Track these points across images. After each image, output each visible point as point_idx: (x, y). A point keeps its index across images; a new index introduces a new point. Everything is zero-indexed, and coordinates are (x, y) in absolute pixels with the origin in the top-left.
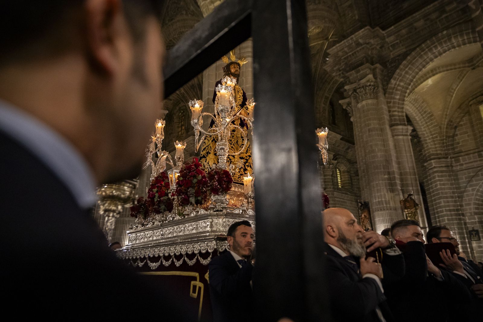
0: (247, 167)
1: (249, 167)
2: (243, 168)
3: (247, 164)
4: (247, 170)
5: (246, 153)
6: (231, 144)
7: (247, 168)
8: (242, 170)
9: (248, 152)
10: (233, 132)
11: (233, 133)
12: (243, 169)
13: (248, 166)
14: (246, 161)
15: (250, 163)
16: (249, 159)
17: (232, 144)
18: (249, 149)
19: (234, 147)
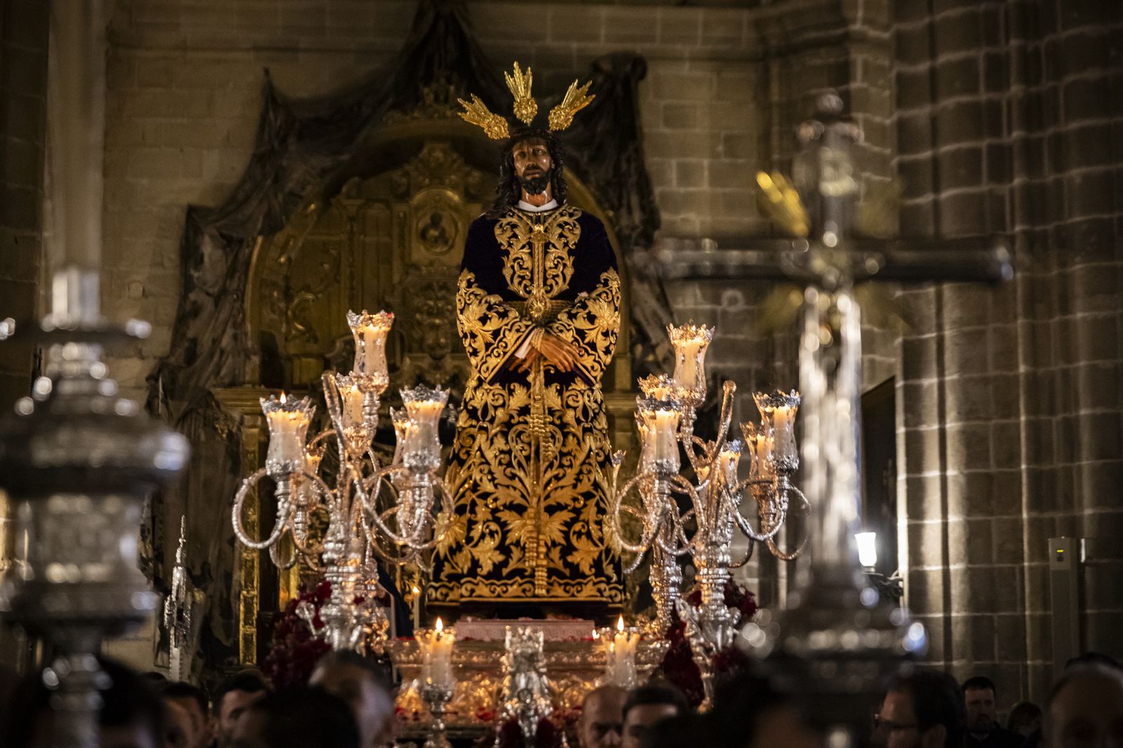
0: (574, 540)
1: (584, 537)
2: (559, 544)
3: (577, 527)
4: (576, 549)
5: (575, 486)
6: (510, 465)
7: (574, 542)
8: (556, 554)
9: (581, 481)
10: (519, 415)
11: (521, 419)
12: (558, 548)
13: (579, 534)
14: (572, 515)
15: (587, 522)
16: (585, 506)
17: (515, 463)
18: (585, 468)
19: (521, 474)
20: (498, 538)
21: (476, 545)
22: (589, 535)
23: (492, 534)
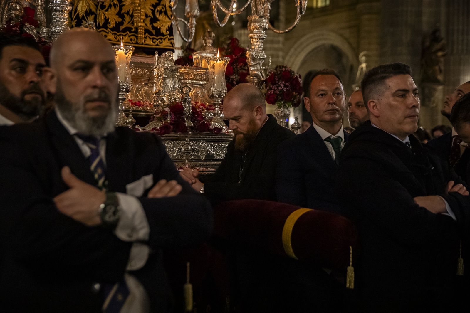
1: (163, 14)
2: (149, 16)
7: (158, 16)
13: (160, 12)
15: (165, 6)
20: (118, 8)
21: (107, 11)
22: (166, 13)
23: (115, 5)
